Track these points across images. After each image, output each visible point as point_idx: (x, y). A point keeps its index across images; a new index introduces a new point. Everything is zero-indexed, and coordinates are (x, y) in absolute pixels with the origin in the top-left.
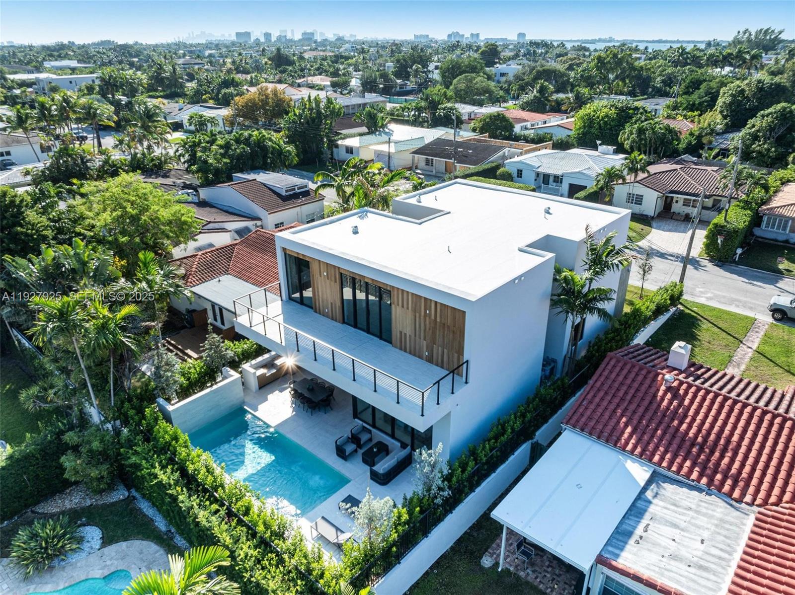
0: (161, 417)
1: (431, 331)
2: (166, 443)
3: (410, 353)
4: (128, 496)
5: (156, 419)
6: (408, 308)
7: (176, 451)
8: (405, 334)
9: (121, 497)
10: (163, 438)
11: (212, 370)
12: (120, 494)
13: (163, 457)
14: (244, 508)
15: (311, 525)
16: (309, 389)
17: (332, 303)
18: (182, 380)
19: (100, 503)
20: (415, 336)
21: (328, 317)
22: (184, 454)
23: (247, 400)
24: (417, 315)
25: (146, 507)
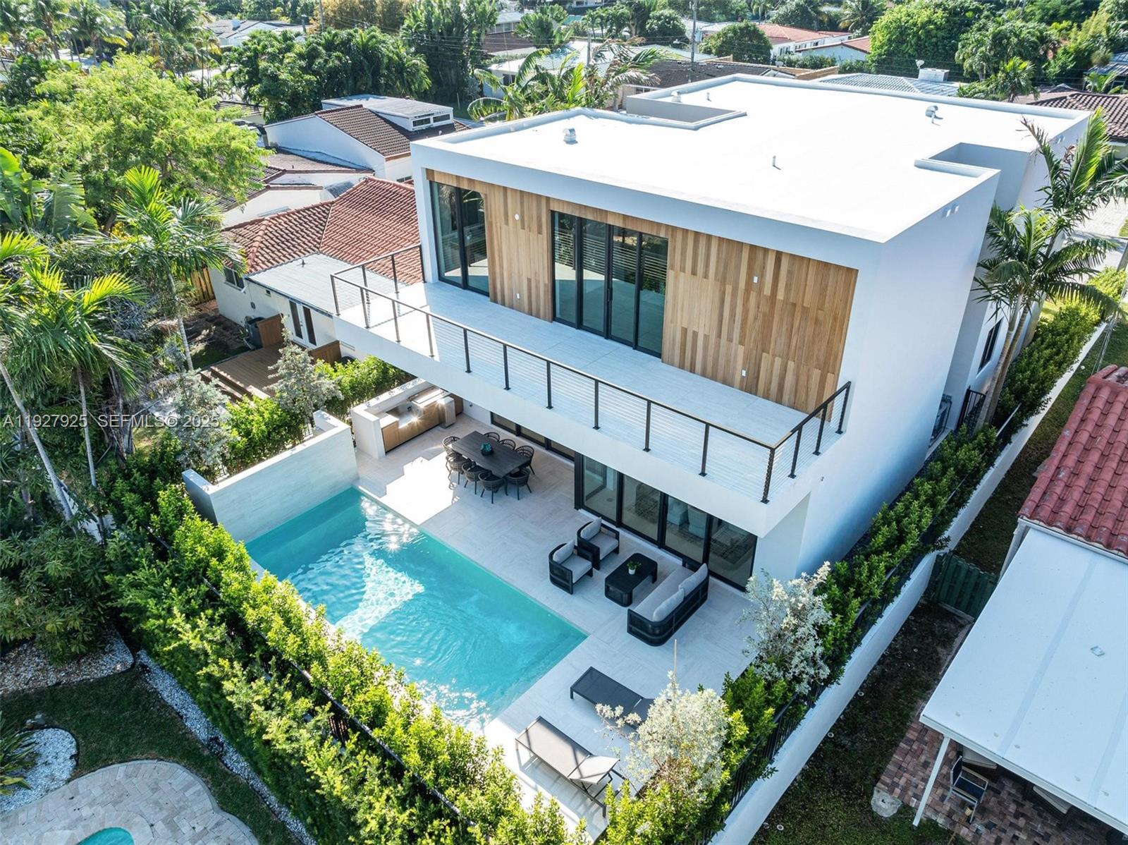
0: (191, 508)
1: (759, 323)
2: (199, 561)
3: (704, 374)
4: (133, 665)
5: (180, 513)
6: (706, 276)
7: (219, 578)
8: (695, 334)
9: (119, 667)
10: (193, 551)
11: (294, 416)
12: (116, 661)
13: (192, 592)
14: (371, 709)
15: (517, 736)
16: (484, 453)
17: (529, 280)
18: (234, 436)
19: (75, 679)
20: (719, 336)
21: (520, 309)
22: (236, 585)
23: (364, 473)
24: (729, 289)
25: (167, 688)
